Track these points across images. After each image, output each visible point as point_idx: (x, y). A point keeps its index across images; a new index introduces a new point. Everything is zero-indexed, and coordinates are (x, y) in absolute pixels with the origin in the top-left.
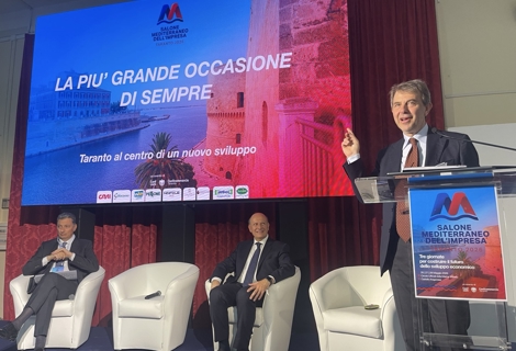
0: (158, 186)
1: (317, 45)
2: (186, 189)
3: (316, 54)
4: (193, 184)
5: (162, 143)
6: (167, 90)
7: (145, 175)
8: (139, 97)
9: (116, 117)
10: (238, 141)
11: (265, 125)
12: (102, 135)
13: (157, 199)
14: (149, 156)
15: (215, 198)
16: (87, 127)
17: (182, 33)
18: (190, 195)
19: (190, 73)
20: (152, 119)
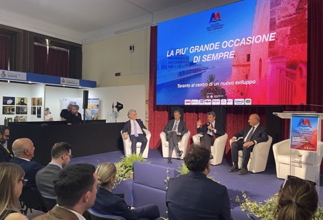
0: (210, 98)
1: (290, 28)
2: (222, 100)
3: (289, 33)
4: (226, 98)
5: (212, 79)
6: (214, 55)
7: (204, 94)
8: (201, 58)
9: (192, 68)
10: (247, 78)
11: (260, 70)
12: (186, 76)
13: (210, 104)
14: (206, 85)
15: (235, 104)
16: (180, 72)
17: (221, 26)
18: (224, 102)
19: (224, 46)
20: (207, 68)
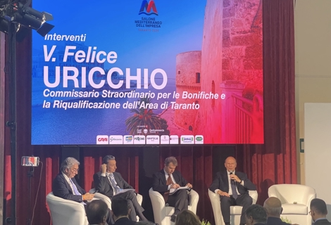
0: (143, 134)
1: (244, 47)
2: (162, 137)
3: (244, 54)
4: (167, 133)
7: (133, 126)
13: (142, 142)
15: (182, 143)
17: (157, 25)
18: (165, 140)
20: (136, 86)
